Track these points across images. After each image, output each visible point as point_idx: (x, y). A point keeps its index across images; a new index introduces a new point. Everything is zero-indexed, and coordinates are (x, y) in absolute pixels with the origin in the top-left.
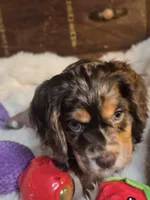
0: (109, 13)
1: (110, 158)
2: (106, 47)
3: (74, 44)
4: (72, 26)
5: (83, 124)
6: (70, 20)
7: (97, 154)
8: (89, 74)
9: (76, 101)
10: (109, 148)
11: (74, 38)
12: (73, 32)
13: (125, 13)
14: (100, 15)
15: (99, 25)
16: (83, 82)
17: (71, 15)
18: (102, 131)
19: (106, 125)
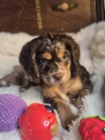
0: (65, 6)
2: (62, 30)
3: (40, 27)
4: (39, 15)
5: (48, 60)
6: (37, 10)
11: (40, 23)
12: (39, 19)
13: (76, 6)
14: (59, 7)
15: (58, 14)
17: (38, 7)
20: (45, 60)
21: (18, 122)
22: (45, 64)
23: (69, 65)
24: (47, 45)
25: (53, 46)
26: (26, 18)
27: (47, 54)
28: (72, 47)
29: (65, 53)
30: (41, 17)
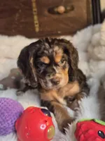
0: (62, 9)
1: (57, 80)
2: (59, 32)
3: (37, 30)
4: (36, 17)
5: (46, 64)
6: (34, 13)
7: (52, 77)
8: (50, 41)
9: (43, 53)
10: (57, 75)
11: (37, 26)
12: (36, 22)
13: (73, 9)
14: (56, 10)
15: (55, 17)
16: (47, 44)
17: (35, 9)
18: (55, 68)
19: (56, 65)
20: (42, 64)
21: (15, 126)
22: (42, 68)
23: (67, 70)
24: (45, 49)
25: (51, 51)
26: (23, 21)
27: (44, 57)
28: (70, 52)
29: (63, 57)
30: (38, 19)
